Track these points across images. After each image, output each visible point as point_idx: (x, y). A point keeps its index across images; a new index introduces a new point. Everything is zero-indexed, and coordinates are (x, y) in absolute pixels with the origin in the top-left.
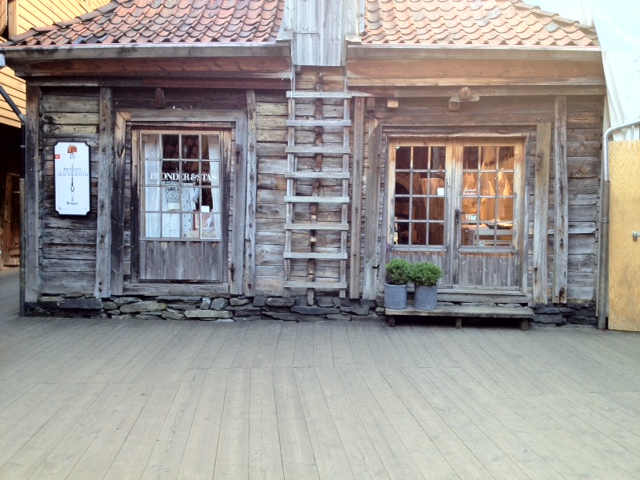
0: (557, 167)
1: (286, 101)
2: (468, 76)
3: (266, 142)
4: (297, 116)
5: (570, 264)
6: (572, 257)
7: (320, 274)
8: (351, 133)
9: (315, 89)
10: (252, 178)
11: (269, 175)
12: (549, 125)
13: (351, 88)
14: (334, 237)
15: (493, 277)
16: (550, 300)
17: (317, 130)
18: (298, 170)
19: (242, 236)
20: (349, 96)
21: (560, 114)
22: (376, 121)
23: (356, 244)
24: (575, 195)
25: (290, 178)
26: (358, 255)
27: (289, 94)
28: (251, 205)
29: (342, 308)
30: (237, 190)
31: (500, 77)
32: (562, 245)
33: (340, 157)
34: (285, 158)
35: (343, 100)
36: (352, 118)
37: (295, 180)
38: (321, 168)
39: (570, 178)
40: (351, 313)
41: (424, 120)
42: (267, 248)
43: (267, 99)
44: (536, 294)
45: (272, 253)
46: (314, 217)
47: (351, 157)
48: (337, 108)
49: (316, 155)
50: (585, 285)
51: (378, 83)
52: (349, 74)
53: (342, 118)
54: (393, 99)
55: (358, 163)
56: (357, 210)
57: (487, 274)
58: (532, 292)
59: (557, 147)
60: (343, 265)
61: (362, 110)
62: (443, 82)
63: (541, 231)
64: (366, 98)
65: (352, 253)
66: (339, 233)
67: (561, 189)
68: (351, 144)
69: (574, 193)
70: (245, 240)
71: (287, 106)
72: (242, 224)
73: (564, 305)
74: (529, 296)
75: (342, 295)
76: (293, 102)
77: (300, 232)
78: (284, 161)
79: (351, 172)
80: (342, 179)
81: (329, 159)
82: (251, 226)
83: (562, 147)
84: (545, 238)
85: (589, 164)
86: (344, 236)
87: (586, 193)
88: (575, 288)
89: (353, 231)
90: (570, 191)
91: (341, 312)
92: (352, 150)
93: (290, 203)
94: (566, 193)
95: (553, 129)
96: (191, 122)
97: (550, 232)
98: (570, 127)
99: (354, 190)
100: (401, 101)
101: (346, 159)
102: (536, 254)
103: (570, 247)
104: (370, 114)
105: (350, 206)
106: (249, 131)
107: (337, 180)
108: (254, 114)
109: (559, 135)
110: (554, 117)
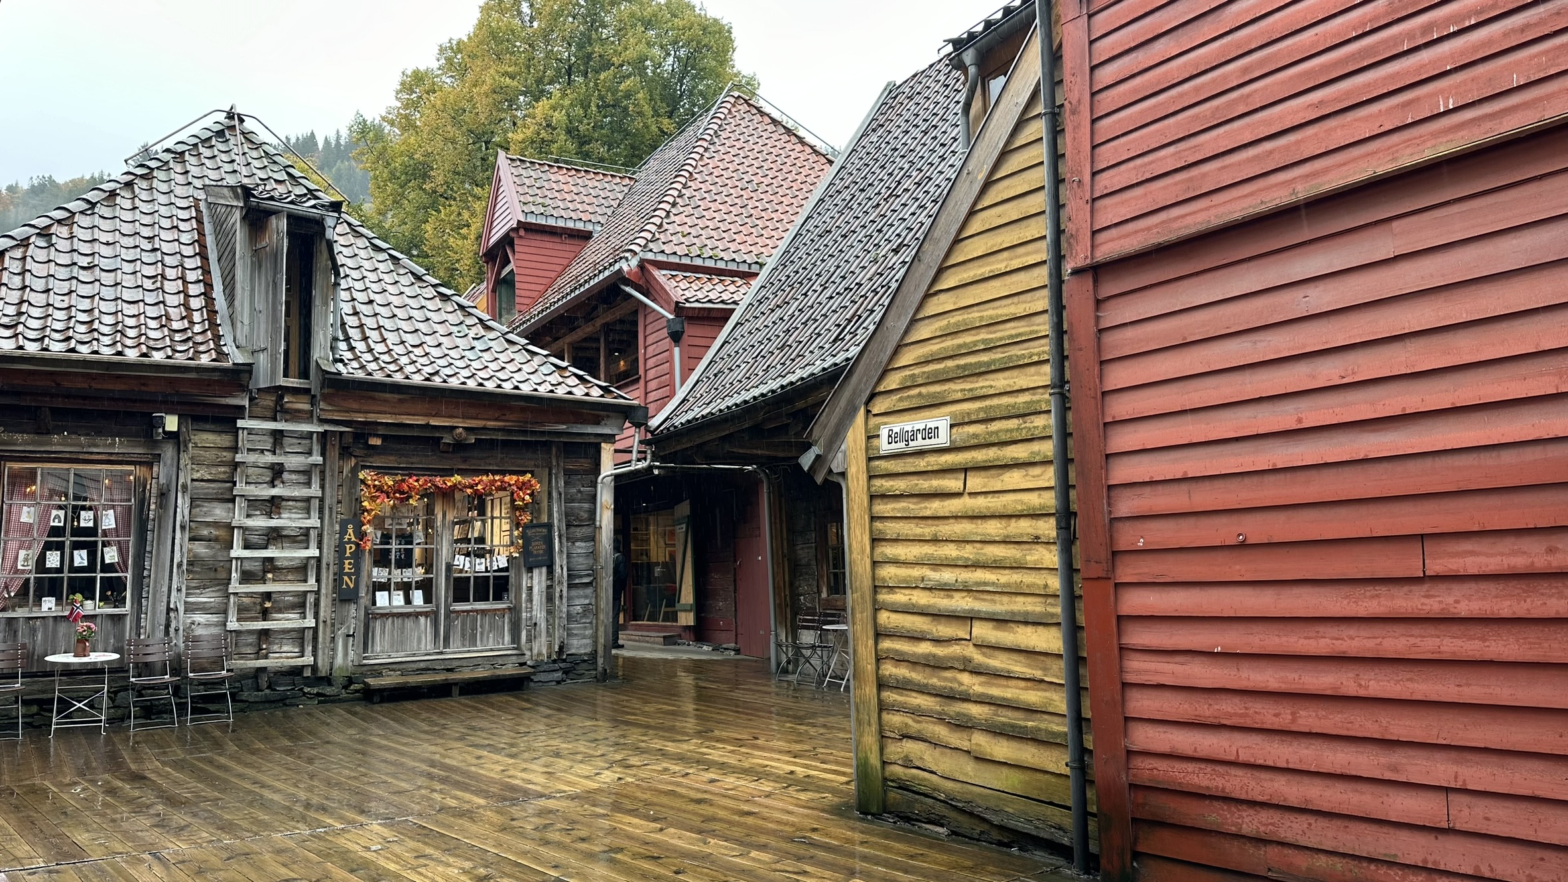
0: (556, 515)
1: (235, 431)
2: (465, 417)
3: (202, 480)
4: (249, 450)
5: (569, 615)
6: (571, 608)
7: (276, 648)
8: (323, 473)
9: (275, 419)
10: (183, 528)
11: (208, 524)
12: (547, 470)
13: (322, 421)
14: (296, 600)
15: (488, 637)
16: (549, 657)
17: (277, 467)
18: (248, 516)
19: (164, 604)
20: (320, 429)
21: (557, 462)
22: (353, 459)
23: (326, 606)
24: (573, 543)
25: (239, 528)
26: (329, 622)
27: (240, 423)
28: (180, 565)
29: (306, 690)
30: (158, 545)
31: (496, 420)
32: (561, 597)
33: (308, 500)
34: (233, 501)
35: (312, 433)
36: (323, 454)
37: (244, 529)
38: (280, 513)
39: (568, 526)
40: (318, 695)
41: (411, 460)
42: (200, 618)
43: (208, 427)
44: (535, 651)
45: (207, 625)
46: (270, 576)
47: (322, 500)
48: (304, 442)
49: (273, 497)
50: (584, 637)
51: (360, 418)
52: (322, 405)
53: (310, 453)
54: (378, 436)
55: (330, 509)
56: (328, 565)
57: (482, 634)
58: (531, 650)
59: (555, 494)
60: (309, 635)
61: (337, 447)
62: (434, 422)
63: (540, 582)
64: (341, 433)
65: (321, 619)
66: (305, 593)
67: (560, 537)
68: (322, 487)
69: (572, 540)
70: (169, 610)
71: (237, 436)
72: (165, 589)
73: (564, 661)
74: (528, 653)
75: (307, 673)
76: (245, 432)
77: (248, 595)
78: (230, 505)
79: (321, 518)
80: (308, 529)
81: (290, 503)
82: (179, 590)
83: (560, 494)
84: (544, 590)
85: (585, 511)
86: (311, 599)
87: (581, 540)
88: (575, 642)
89: (323, 591)
90: (568, 539)
91: (304, 694)
92: (323, 494)
93: (237, 559)
94: (564, 540)
95: (550, 474)
96: (92, 453)
97: (549, 583)
98: (568, 473)
99: (325, 541)
100: (385, 438)
101: (315, 504)
102: (535, 607)
103: (569, 599)
104: (345, 452)
105: (319, 560)
106: (181, 466)
107: (301, 528)
108: (190, 445)
109: (557, 482)
110: (551, 462)
